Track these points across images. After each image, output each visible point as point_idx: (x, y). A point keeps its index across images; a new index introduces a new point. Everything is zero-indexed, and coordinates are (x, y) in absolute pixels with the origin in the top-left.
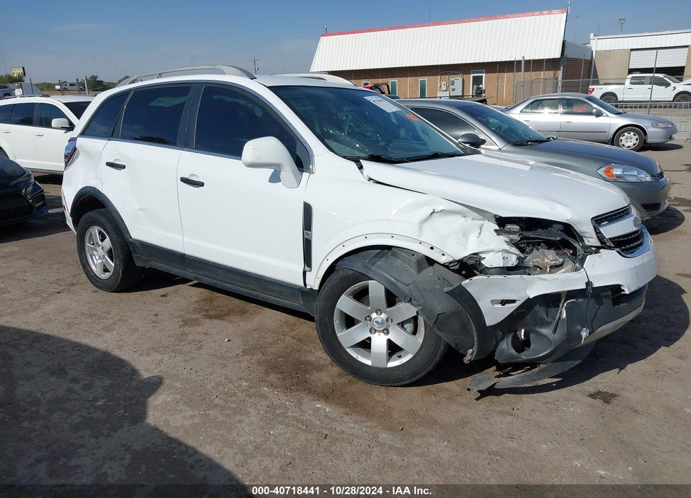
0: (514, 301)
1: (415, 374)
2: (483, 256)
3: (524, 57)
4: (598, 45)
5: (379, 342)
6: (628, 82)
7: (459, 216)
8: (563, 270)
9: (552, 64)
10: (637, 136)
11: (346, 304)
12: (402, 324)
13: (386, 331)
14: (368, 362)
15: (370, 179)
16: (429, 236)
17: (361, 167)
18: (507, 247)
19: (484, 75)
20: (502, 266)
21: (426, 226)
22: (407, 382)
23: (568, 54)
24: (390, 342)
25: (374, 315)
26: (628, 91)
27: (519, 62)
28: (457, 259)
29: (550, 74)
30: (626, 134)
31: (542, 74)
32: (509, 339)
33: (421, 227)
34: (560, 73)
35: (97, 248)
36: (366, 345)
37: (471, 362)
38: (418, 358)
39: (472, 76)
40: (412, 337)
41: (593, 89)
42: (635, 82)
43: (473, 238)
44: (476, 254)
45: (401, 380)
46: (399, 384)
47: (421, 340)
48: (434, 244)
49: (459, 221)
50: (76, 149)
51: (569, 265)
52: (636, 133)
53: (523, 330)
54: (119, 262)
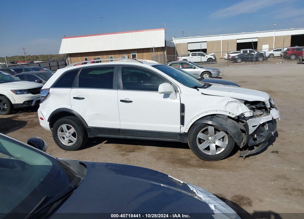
0: (256, 126)
1: (226, 154)
2: (245, 114)
3: (154, 47)
4: (176, 41)
5: (213, 146)
6: (191, 55)
7: (235, 103)
8: (263, 116)
9: (162, 49)
10: (208, 75)
11: (200, 135)
12: (219, 139)
13: (214, 143)
14: (210, 154)
15: (202, 94)
16: (228, 110)
17: (198, 90)
18: (250, 110)
19: (136, 54)
20: (250, 116)
21: (227, 106)
22: (223, 158)
23: (167, 45)
24: (216, 145)
25: (210, 138)
26: (192, 59)
27: (152, 48)
28: (237, 116)
29: (162, 53)
30: (205, 74)
31: (159, 53)
32: (252, 138)
33: (225, 107)
34: (165, 53)
35: (66, 133)
36: (208, 148)
37: (243, 147)
38: (227, 149)
39: (131, 54)
40: (222, 142)
41: (179, 58)
42: (193, 55)
43: (240, 108)
44: (243, 113)
45: (221, 158)
46: (220, 159)
47: (227, 143)
48: (230, 112)
49: (235, 104)
50: (49, 93)
51: (265, 114)
52: (208, 74)
53: (256, 135)
54: (81, 137)
